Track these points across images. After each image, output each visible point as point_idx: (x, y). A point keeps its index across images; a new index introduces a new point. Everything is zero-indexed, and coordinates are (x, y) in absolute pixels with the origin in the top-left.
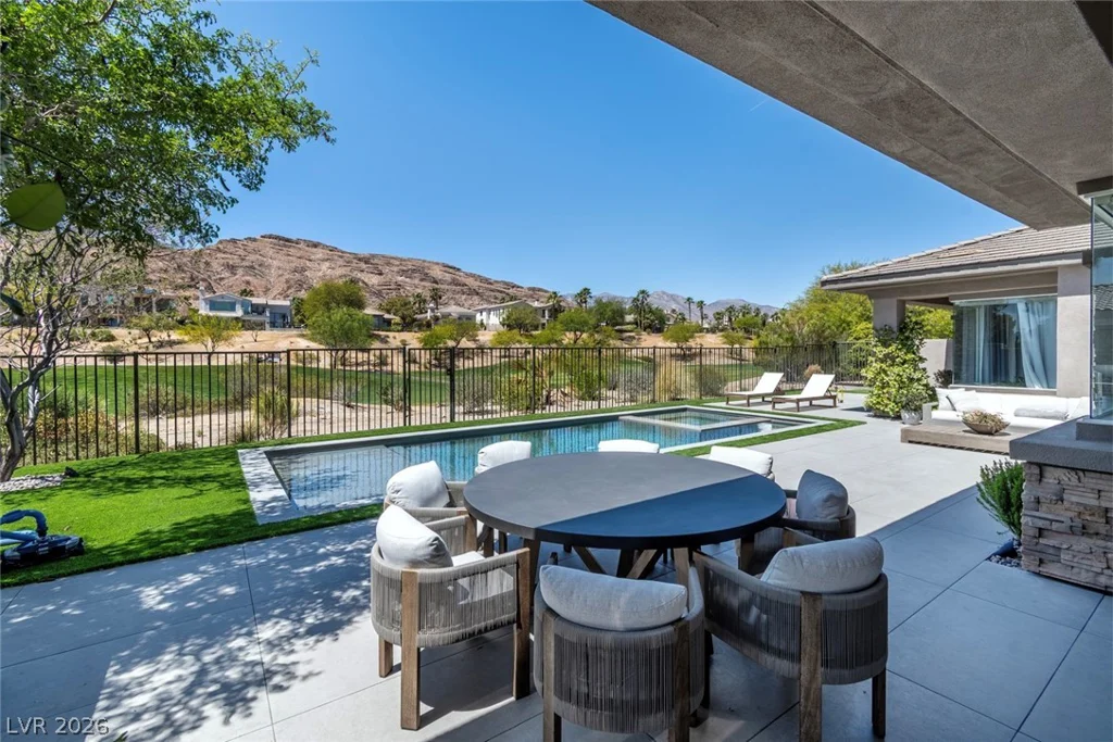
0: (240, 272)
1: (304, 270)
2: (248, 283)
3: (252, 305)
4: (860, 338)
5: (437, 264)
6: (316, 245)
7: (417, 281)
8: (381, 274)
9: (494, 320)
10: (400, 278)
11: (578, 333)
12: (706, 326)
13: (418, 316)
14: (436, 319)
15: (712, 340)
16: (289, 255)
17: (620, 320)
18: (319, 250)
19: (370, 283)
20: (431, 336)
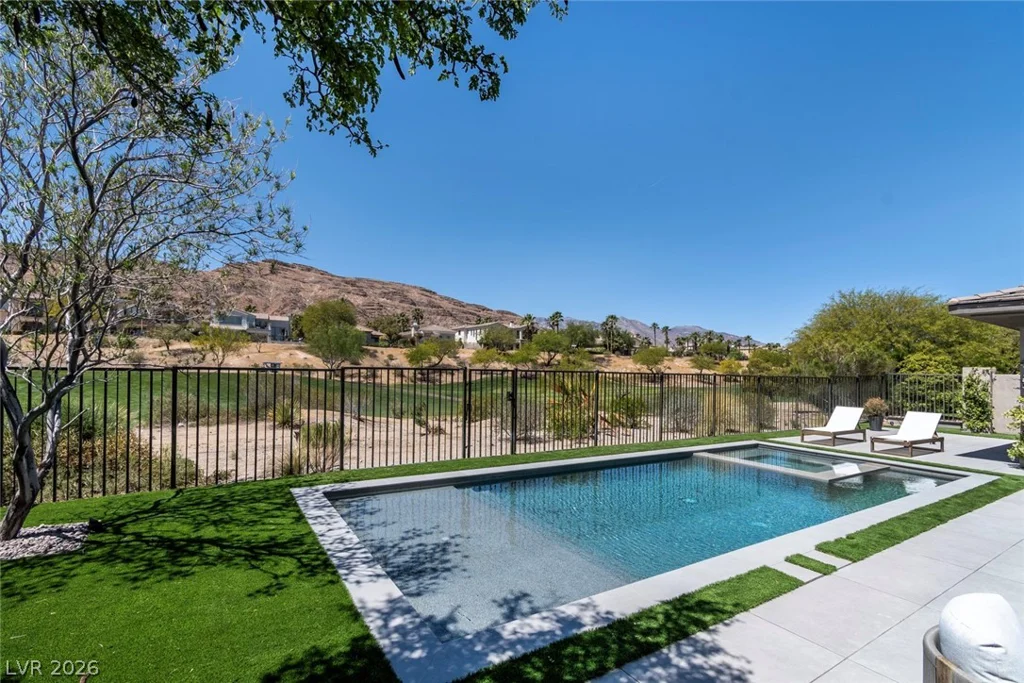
0: (244, 291)
1: (298, 290)
2: (250, 301)
3: (256, 320)
4: (915, 370)
5: (415, 287)
7: (397, 303)
8: (365, 295)
9: (472, 339)
10: (382, 300)
11: (552, 354)
12: (671, 350)
13: (402, 334)
14: (420, 337)
15: (682, 365)
16: (286, 277)
17: (590, 343)
18: (311, 273)
19: (356, 304)
20: (417, 352)
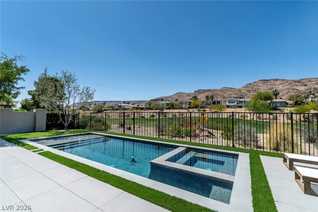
0: (252, 92)
3: (239, 101)
6: (277, 80)
16: (267, 85)
